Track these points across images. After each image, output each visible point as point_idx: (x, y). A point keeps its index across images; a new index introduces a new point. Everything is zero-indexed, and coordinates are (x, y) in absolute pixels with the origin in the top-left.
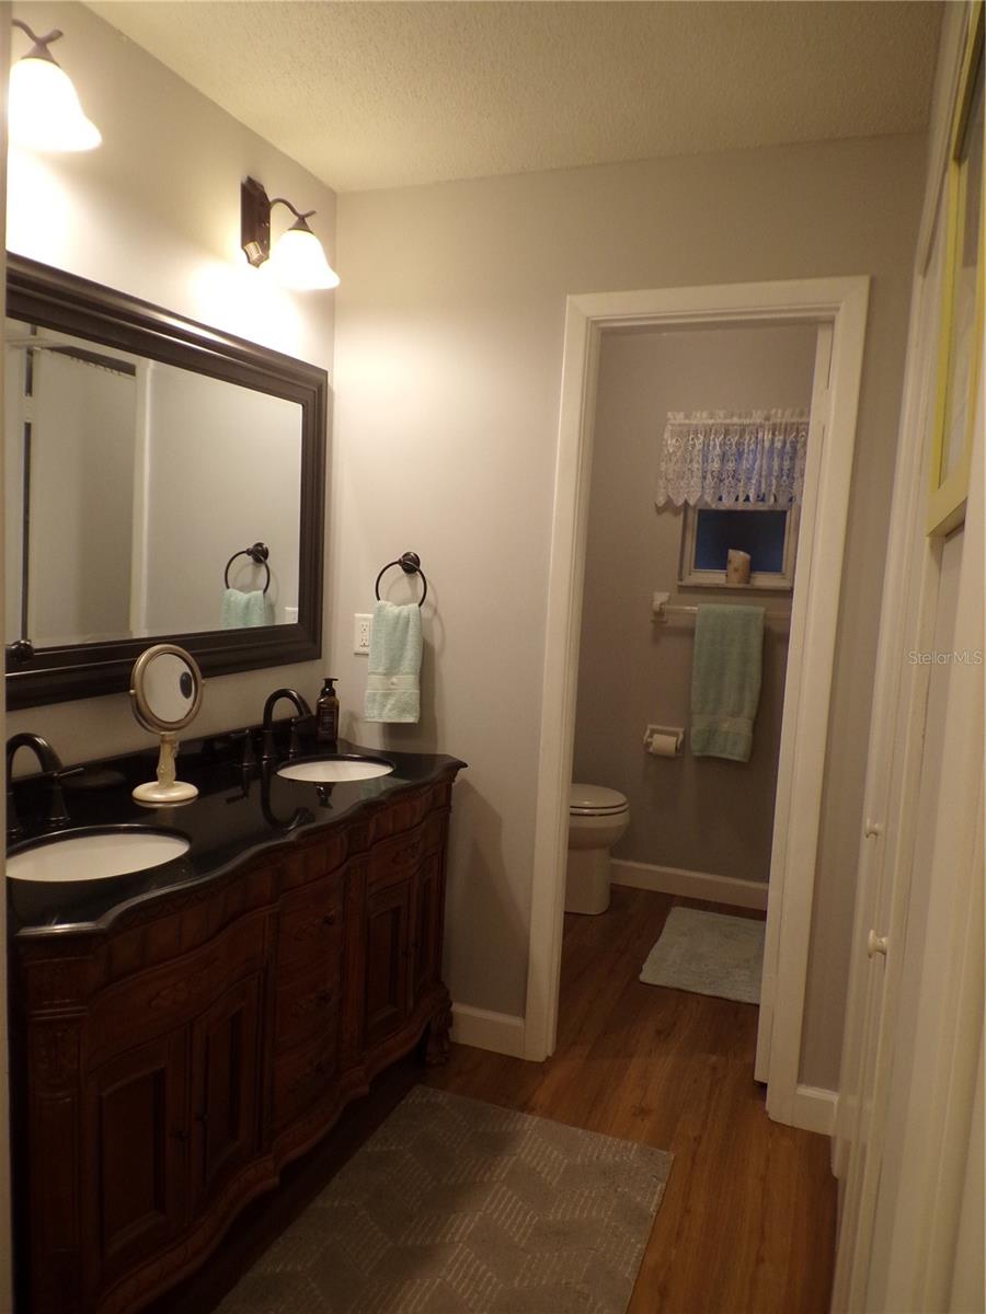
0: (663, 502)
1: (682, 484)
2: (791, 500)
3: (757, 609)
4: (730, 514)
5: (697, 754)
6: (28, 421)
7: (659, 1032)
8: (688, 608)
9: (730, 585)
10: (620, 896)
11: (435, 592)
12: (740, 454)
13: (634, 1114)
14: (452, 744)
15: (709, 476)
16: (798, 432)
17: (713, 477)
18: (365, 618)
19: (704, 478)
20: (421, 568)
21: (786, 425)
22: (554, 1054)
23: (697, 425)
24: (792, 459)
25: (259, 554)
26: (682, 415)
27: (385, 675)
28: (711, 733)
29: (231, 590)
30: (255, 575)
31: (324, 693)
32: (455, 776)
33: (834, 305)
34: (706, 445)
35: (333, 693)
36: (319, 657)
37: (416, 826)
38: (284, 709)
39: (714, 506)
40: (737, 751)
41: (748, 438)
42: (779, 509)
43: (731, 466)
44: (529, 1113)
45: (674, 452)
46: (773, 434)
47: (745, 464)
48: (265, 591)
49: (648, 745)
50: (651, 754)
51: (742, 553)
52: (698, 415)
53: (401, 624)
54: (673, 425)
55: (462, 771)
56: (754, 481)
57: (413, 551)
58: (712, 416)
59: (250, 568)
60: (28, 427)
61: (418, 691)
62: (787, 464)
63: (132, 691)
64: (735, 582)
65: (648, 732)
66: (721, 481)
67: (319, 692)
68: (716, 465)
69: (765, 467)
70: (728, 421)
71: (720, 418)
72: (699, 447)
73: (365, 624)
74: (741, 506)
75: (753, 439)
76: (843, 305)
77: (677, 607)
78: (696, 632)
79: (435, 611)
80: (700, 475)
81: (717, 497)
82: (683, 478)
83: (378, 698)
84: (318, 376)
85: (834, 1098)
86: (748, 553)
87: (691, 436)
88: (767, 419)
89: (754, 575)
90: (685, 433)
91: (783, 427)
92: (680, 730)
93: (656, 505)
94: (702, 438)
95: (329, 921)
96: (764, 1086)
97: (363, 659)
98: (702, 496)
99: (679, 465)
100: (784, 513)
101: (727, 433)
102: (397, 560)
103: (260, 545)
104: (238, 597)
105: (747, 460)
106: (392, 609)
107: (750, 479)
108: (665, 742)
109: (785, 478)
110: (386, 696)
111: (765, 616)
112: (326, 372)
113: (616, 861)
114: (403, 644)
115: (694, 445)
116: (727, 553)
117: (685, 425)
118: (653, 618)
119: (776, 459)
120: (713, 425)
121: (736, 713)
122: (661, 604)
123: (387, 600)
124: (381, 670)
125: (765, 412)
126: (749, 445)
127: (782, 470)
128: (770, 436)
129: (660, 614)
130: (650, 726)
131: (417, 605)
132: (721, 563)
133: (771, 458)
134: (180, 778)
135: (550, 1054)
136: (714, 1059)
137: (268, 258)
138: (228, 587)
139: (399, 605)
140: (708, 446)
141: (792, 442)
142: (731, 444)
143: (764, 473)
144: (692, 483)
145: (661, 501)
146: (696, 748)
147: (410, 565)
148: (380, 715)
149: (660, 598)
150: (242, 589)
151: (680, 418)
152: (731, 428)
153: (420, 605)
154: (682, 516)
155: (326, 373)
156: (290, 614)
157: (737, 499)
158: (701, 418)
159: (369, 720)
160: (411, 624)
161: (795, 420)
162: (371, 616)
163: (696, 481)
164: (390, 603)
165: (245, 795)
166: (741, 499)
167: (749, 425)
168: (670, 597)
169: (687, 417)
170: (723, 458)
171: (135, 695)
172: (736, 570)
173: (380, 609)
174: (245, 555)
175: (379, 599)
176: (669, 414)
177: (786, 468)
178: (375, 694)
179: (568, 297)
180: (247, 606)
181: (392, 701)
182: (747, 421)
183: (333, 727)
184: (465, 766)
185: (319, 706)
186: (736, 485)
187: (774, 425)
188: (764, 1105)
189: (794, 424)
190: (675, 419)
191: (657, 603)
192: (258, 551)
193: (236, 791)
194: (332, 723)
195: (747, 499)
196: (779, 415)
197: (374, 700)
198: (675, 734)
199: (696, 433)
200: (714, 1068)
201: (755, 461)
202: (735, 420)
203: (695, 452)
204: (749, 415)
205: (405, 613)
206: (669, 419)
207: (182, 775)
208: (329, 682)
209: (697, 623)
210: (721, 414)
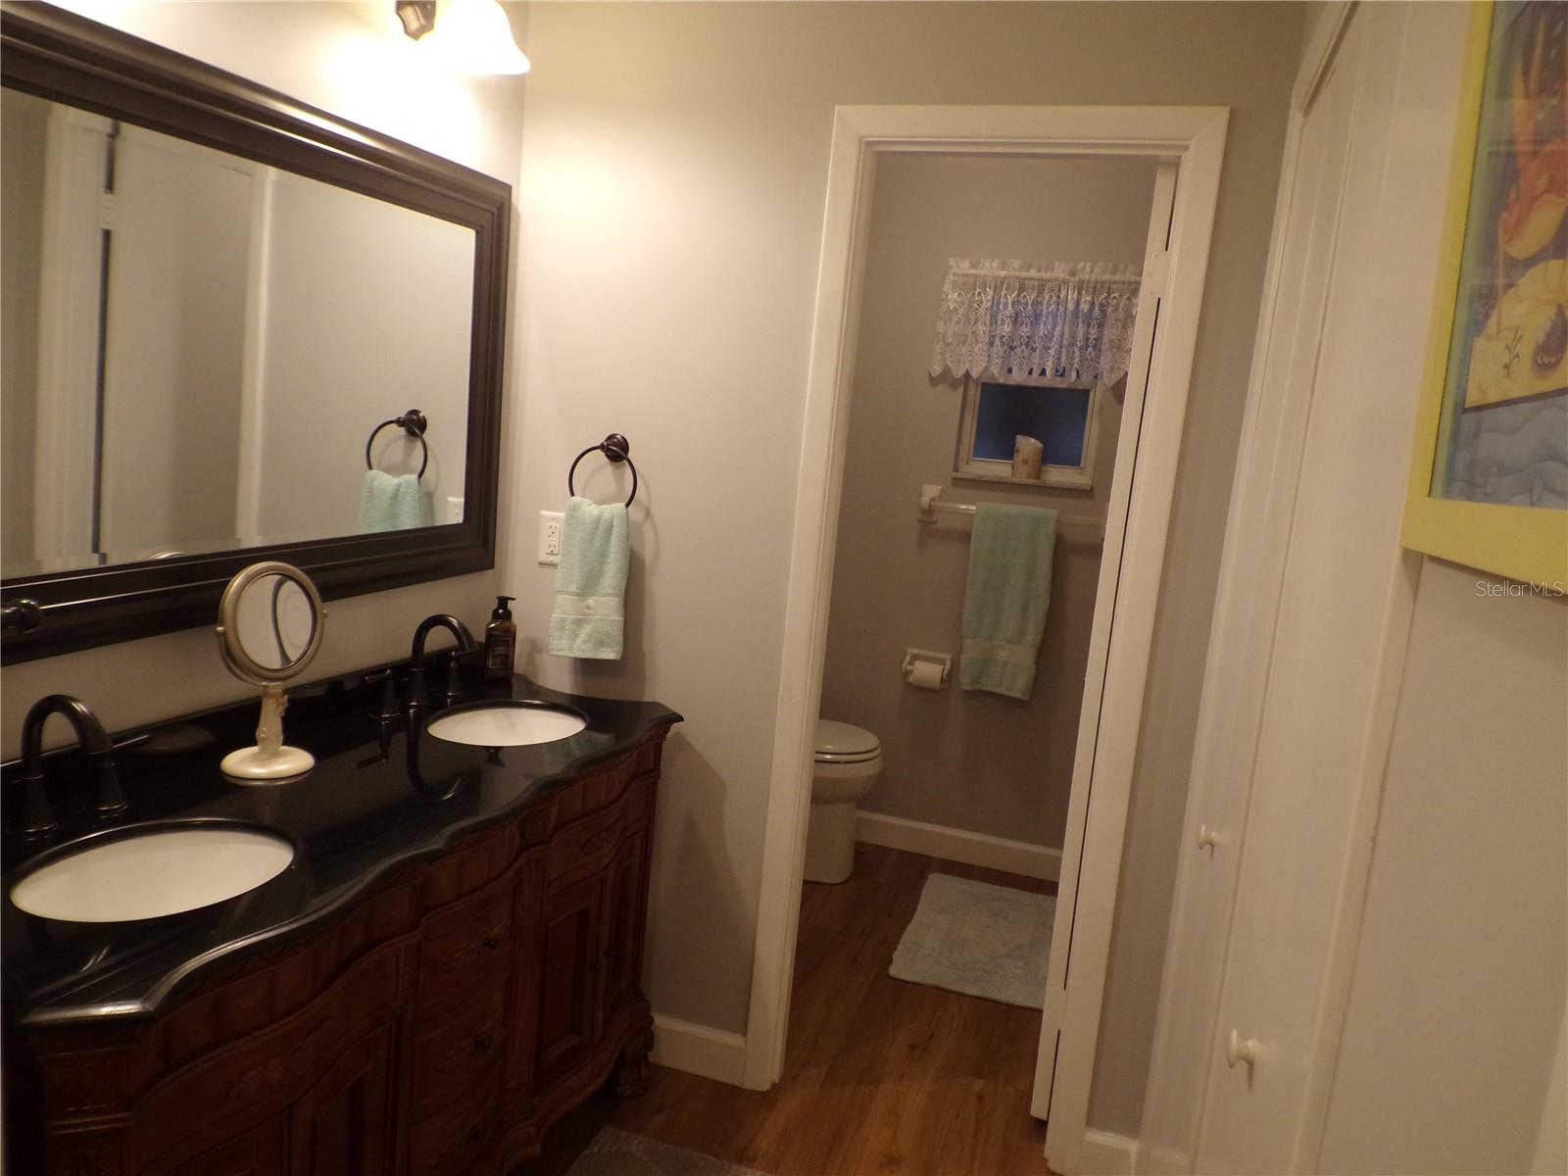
0: (938, 373)
1: (963, 349)
2: (1096, 377)
3: (1047, 511)
4: (1020, 391)
5: (966, 687)
6: (107, 227)
7: (912, 1047)
8: (965, 507)
9: (1016, 480)
10: (867, 858)
11: (647, 487)
12: (1037, 316)
13: (881, 1165)
14: (664, 688)
15: (997, 342)
16: (1109, 292)
17: (1002, 345)
18: (553, 518)
19: (992, 344)
20: (630, 456)
21: (1096, 282)
22: (783, 1078)
23: (985, 276)
24: (1101, 326)
25: (414, 425)
26: (967, 263)
27: (577, 595)
28: (986, 662)
29: (374, 472)
30: (408, 453)
31: (496, 616)
32: (667, 732)
33: (1183, 143)
34: (996, 303)
35: (508, 615)
36: (493, 568)
37: (611, 803)
38: (439, 639)
39: (1001, 381)
40: (1017, 686)
41: (1047, 297)
42: (1080, 387)
43: (1025, 330)
44: (749, 1167)
45: (956, 309)
46: (1080, 293)
47: (1042, 330)
48: (421, 475)
49: (908, 673)
50: (910, 684)
51: (1032, 440)
52: (988, 265)
53: (600, 531)
54: (955, 274)
55: (676, 727)
56: (1052, 352)
57: (621, 432)
58: (1004, 266)
59: (401, 444)
60: (107, 235)
61: (621, 619)
62: (1093, 332)
63: (220, 629)
64: (1022, 476)
65: (908, 658)
66: (1012, 348)
67: (490, 616)
68: (1007, 329)
69: (1067, 335)
70: (1024, 274)
71: (1015, 270)
72: (987, 304)
73: (554, 524)
74: (1034, 381)
75: (1054, 299)
76: (1192, 145)
77: (950, 505)
78: (973, 536)
79: (648, 513)
80: (987, 339)
81: (1006, 369)
82: (965, 341)
83: (568, 625)
84: (497, 191)
85: (1132, 1146)
86: (1042, 442)
87: (978, 290)
88: (1073, 274)
89: (1044, 468)
90: (972, 286)
91: (1091, 285)
92: (948, 657)
93: (930, 375)
94: (990, 292)
95: (489, 943)
96: (1042, 1124)
97: (547, 571)
98: (987, 367)
99: (961, 325)
100: (1087, 392)
101: (1021, 290)
102: (599, 444)
103: (415, 412)
104: (385, 481)
105: (1045, 324)
106: (590, 509)
107: (1047, 349)
108: (928, 672)
109: (1090, 349)
110: (579, 623)
111: (1058, 521)
112: (510, 187)
113: (863, 814)
114: (603, 555)
115: (981, 302)
116: (1015, 437)
117: (971, 275)
118: (920, 516)
119: (1081, 325)
120: (1005, 277)
121: (1019, 638)
122: (932, 500)
123: (584, 496)
124: (573, 588)
125: (1071, 265)
126: (1049, 305)
127: (1088, 339)
128: (1075, 296)
129: (928, 512)
130: (912, 651)
131: (622, 505)
132: (1008, 452)
133: (1075, 324)
134: (289, 741)
135: (777, 1081)
136: (979, 1085)
137: (431, 27)
138: (370, 468)
139: (600, 504)
140: (999, 303)
141: (1102, 305)
142: (1027, 303)
143: (1065, 342)
144: (976, 350)
145: (937, 370)
146: (966, 682)
147: (616, 450)
148: (571, 648)
149: (930, 492)
150: (389, 470)
151: (965, 267)
152: (1027, 282)
153: (628, 505)
154: (961, 390)
155: (508, 188)
156: (452, 510)
157: (1030, 372)
158: (990, 268)
159: (555, 653)
160: (615, 530)
161: (1107, 277)
162: (562, 515)
163: (981, 347)
164: (587, 501)
165: (384, 754)
166: (1035, 374)
167: (1050, 280)
168: (942, 491)
169: (973, 266)
170: (1016, 320)
171: (224, 634)
172: (1025, 462)
173: (574, 508)
174: (394, 425)
175: (573, 494)
176: (952, 262)
177: (1092, 337)
178: (563, 620)
179: (837, 107)
180: (396, 494)
181: (586, 630)
182: (1048, 275)
183: (507, 660)
184: (680, 719)
185: (490, 632)
186: (1030, 355)
187: (1081, 282)
188: (1043, 1151)
189: (1104, 282)
190: (958, 267)
191: (926, 499)
192: (412, 421)
193: (372, 749)
194: (507, 656)
195: (1043, 372)
196: (1088, 269)
197: (562, 628)
198: (941, 662)
199: (984, 286)
200: (980, 1098)
201: (1055, 327)
202: (1033, 273)
203: (982, 311)
204: (1050, 268)
205: (607, 516)
206: (951, 267)
207: (293, 736)
208: (503, 602)
209: (975, 526)
210: (1016, 263)
